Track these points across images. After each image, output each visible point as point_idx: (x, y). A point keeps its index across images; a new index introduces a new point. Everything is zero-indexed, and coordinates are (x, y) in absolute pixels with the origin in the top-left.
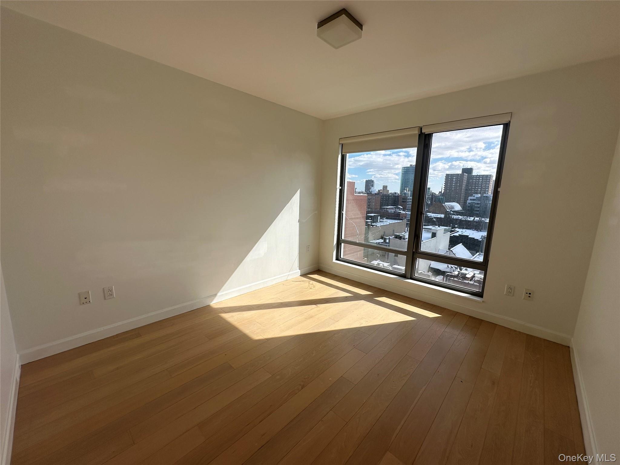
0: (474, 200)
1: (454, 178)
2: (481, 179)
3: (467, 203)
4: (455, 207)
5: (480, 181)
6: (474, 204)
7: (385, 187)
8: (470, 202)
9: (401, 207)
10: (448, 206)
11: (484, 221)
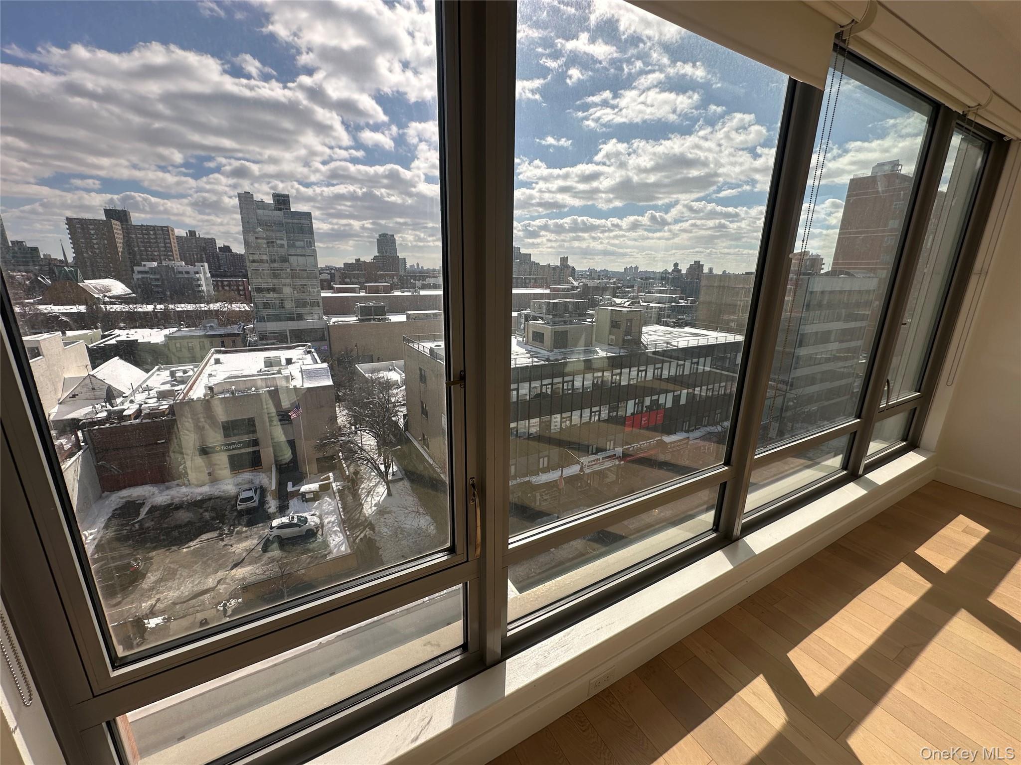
0: (146, 272)
1: (91, 227)
2: (152, 232)
4: (112, 288)
5: (152, 237)
6: (149, 280)
8: (140, 276)
10: (96, 288)
11: (172, 309)
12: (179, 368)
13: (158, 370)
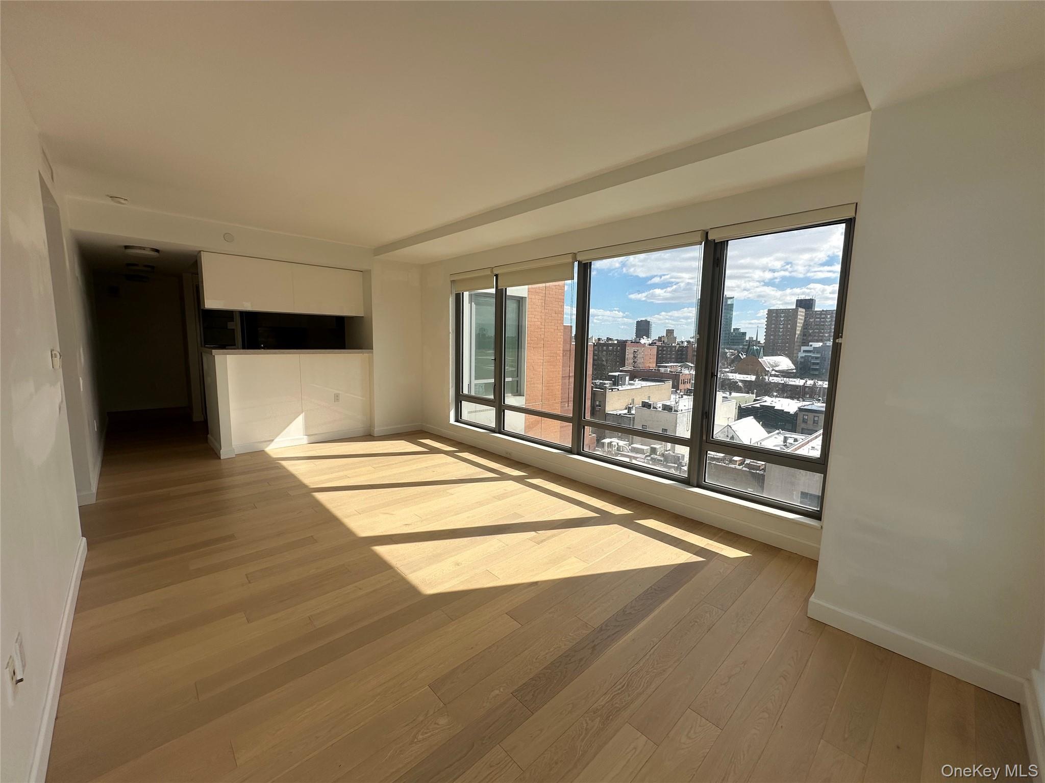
0: (810, 351)
1: (782, 315)
2: (829, 316)
3: (799, 357)
4: (781, 364)
5: (828, 320)
6: (810, 358)
7: (670, 332)
8: (804, 355)
9: (692, 365)
10: (769, 363)
11: (820, 385)
12: (793, 436)
13: (778, 434)
